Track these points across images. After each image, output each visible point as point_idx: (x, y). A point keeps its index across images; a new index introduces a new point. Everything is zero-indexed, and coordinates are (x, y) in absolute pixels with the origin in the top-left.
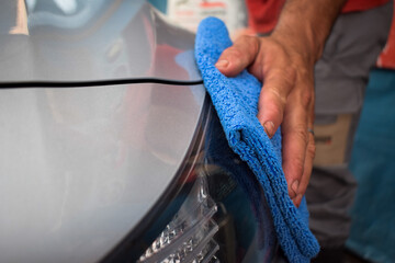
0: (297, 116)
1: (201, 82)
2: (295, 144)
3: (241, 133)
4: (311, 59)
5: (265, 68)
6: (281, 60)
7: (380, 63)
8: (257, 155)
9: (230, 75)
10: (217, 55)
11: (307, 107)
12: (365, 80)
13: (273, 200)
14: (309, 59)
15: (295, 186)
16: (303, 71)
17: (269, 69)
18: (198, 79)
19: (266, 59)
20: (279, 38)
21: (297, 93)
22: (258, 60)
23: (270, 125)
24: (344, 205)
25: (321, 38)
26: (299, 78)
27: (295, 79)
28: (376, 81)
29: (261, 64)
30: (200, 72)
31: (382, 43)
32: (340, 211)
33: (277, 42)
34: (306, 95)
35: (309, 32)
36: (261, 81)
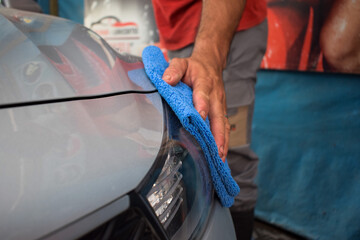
0: (216, 107)
1: (156, 91)
2: (218, 124)
3: (190, 118)
4: (220, 70)
5: (193, 79)
6: (202, 72)
7: (266, 66)
8: (199, 131)
9: (174, 85)
10: (162, 73)
11: (222, 101)
12: (254, 80)
13: (210, 159)
14: (218, 69)
15: (221, 149)
16: (217, 78)
17: (196, 79)
18: (154, 89)
19: (193, 73)
20: (198, 57)
21: (215, 93)
22: (188, 74)
23: (203, 113)
24: (251, 177)
25: (224, 53)
26: (215, 84)
27: (212, 83)
28: (262, 80)
29: (190, 76)
30: (153, 84)
31: (263, 51)
32: (249, 181)
33: (198, 61)
34: (220, 93)
35: (216, 51)
36: (191, 87)
